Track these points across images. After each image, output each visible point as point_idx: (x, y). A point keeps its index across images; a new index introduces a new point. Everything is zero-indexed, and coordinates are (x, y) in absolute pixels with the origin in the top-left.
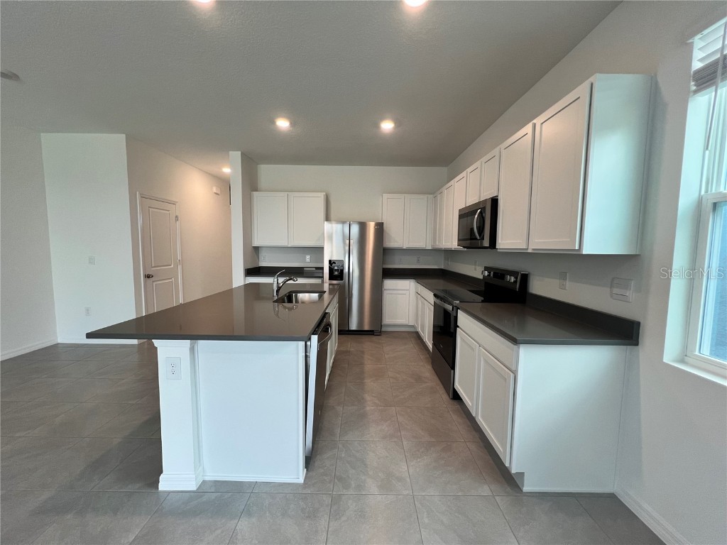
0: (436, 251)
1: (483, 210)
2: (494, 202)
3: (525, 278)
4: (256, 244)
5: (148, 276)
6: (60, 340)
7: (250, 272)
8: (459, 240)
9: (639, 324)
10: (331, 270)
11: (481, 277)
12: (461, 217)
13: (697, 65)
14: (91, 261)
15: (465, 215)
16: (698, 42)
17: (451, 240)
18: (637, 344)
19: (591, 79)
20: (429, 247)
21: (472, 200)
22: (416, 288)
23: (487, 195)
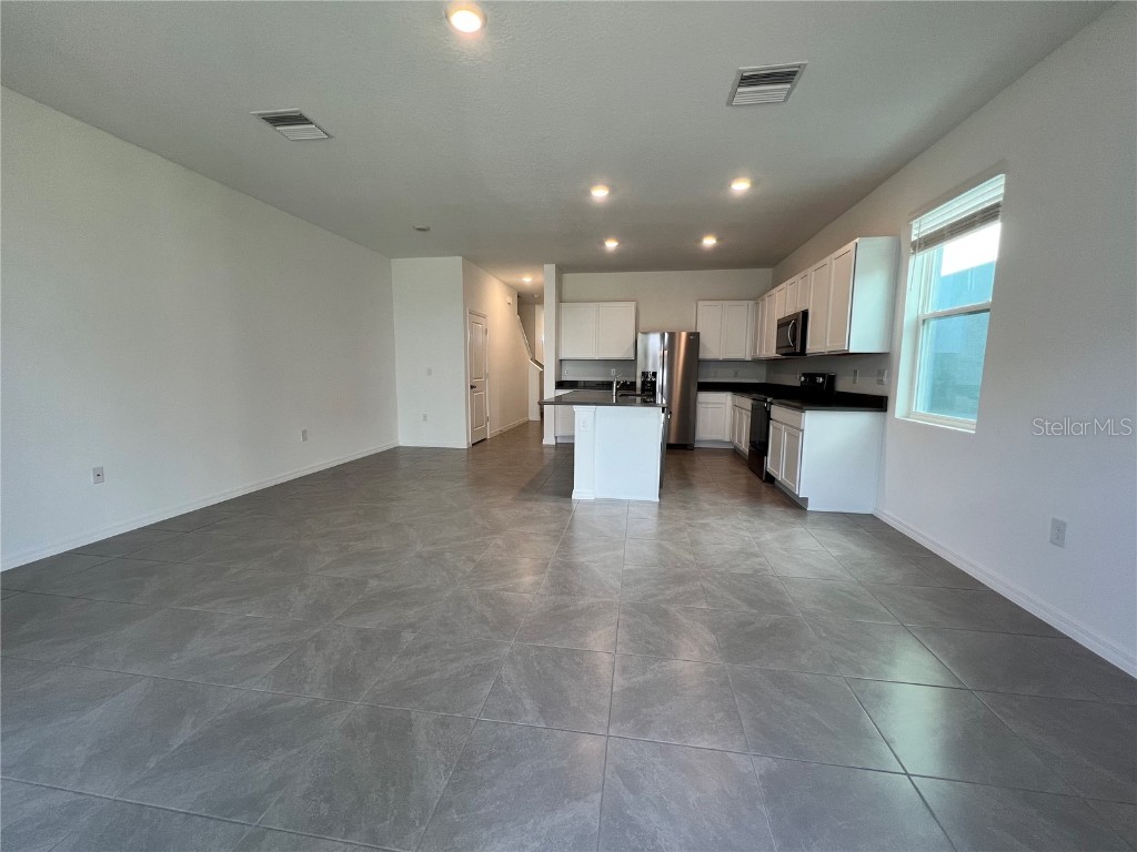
0: (757, 362)
1: (796, 320)
2: (805, 314)
3: (831, 380)
4: (563, 356)
5: (472, 387)
6: (401, 444)
7: (560, 385)
8: (777, 348)
9: (887, 397)
10: (643, 383)
11: (799, 385)
12: (779, 327)
13: (914, 238)
14: (429, 372)
15: (782, 324)
16: (915, 224)
17: (770, 350)
18: (886, 411)
19: (857, 240)
20: (749, 358)
21: (790, 311)
22: (733, 401)
23: (800, 308)
